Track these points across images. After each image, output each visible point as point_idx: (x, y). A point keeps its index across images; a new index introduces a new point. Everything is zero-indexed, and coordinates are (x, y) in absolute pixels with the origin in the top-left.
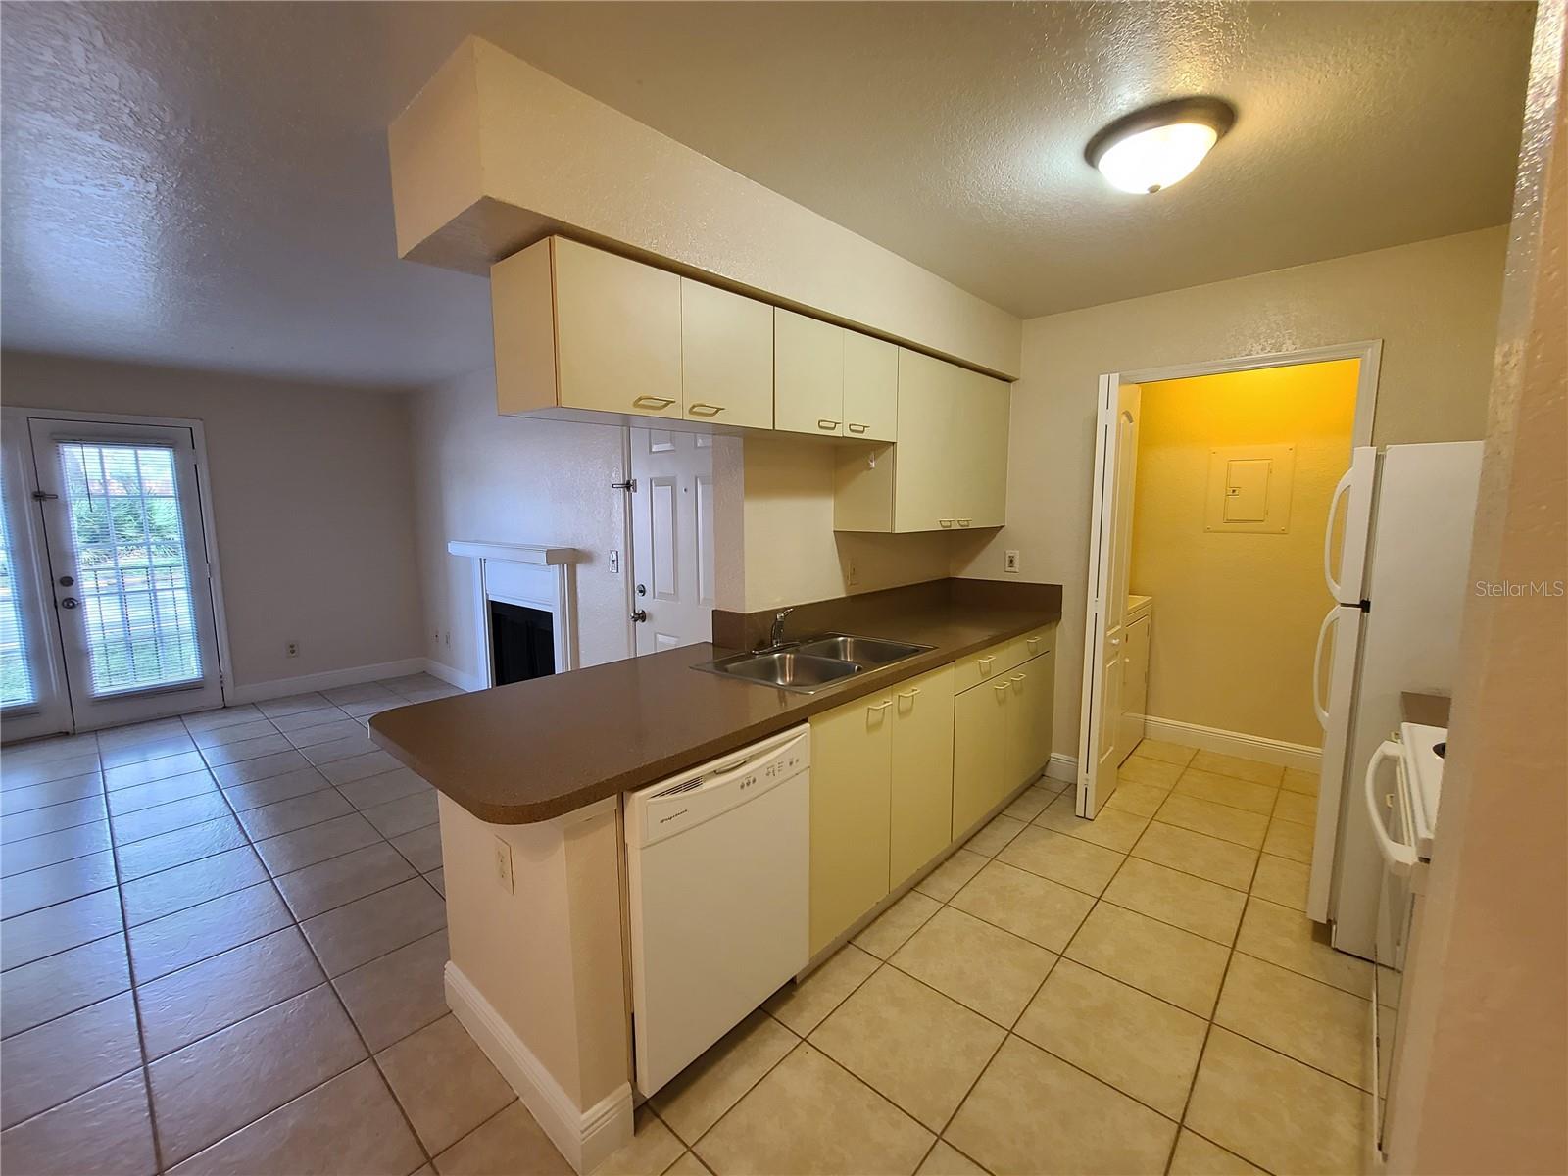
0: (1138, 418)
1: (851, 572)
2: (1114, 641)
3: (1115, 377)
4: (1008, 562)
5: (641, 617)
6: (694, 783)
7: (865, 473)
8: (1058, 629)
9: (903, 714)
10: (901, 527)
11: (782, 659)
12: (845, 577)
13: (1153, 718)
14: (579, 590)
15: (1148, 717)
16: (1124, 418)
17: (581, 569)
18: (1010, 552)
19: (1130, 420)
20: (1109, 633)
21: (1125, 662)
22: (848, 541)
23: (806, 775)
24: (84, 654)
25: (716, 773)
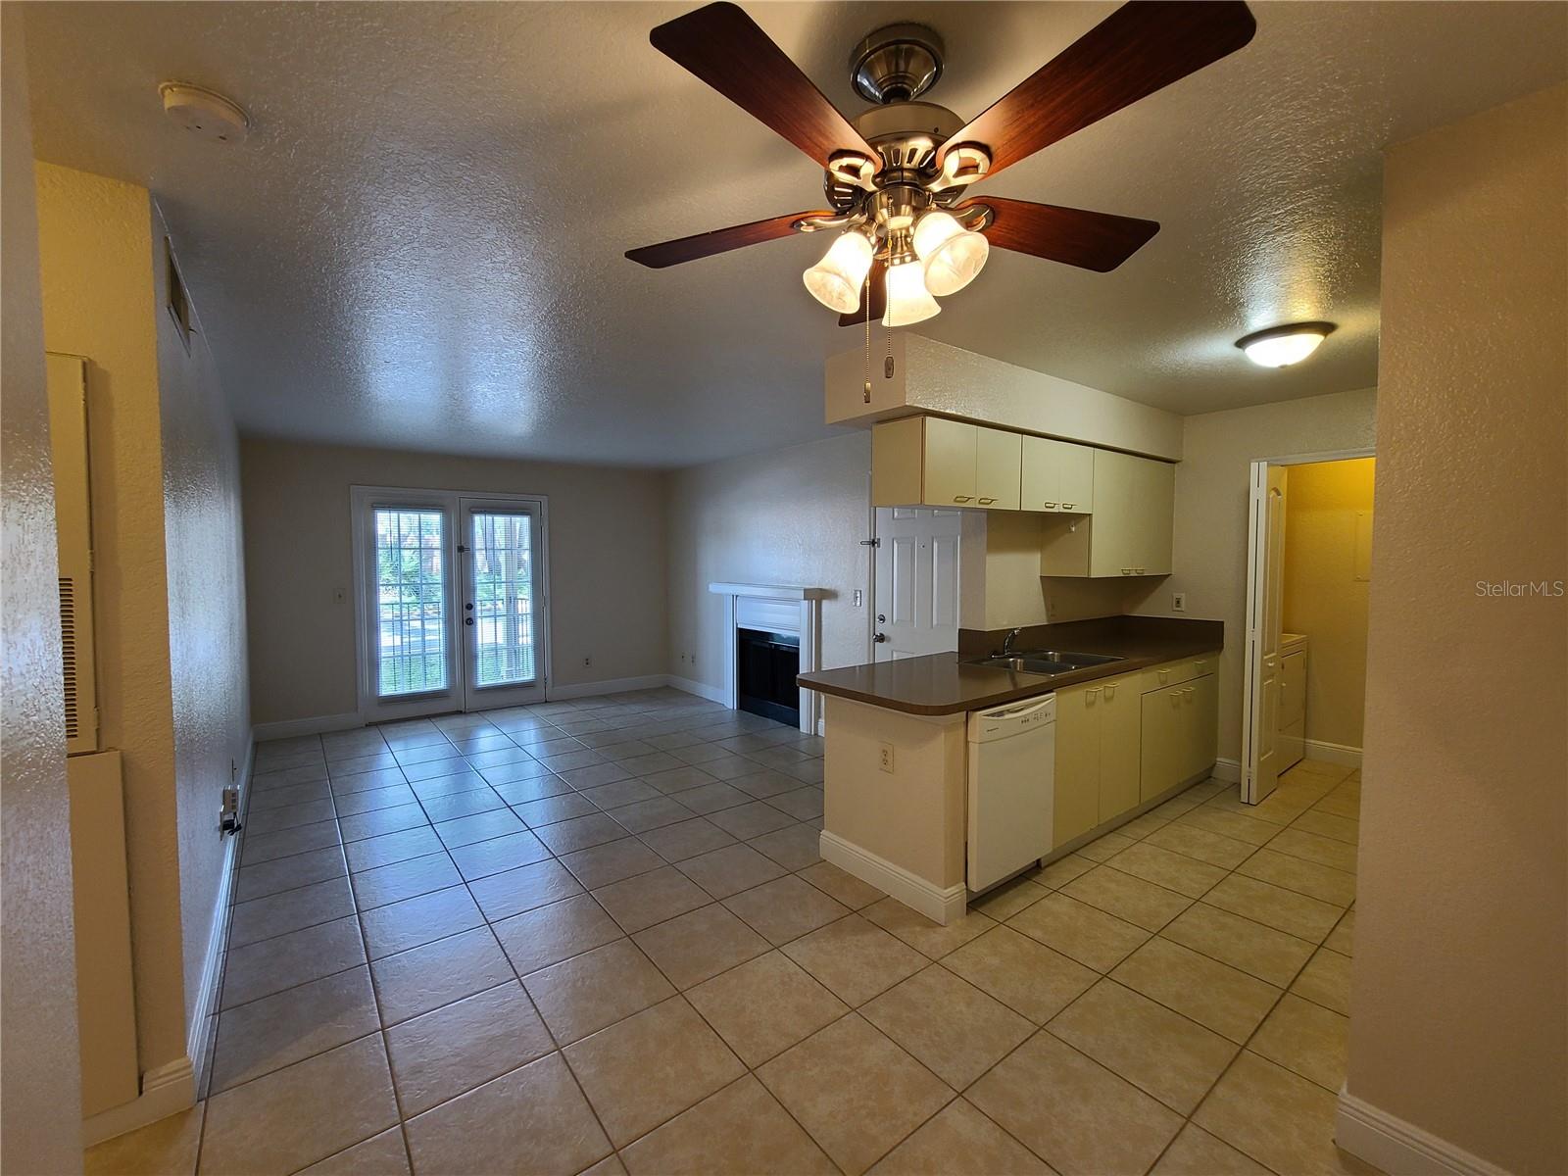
0: (1285, 490)
1: (1051, 605)
2: (1270, 665)
3: (1264, 464)
4: (1174, 603)
5: (881, 638)
6: (1001, 714)
7: (1067, 535)
8: (1221, 657)
9: (1108, 699)
10: (1096, 572)
11: (1015, 662)
12: (1047, 610)
13: (1312, 741)
14: (823, 619)
15: (1308, 741)
16: (1273, 493)
17: (825, 603)
18: (1176, 595)
19: (1279, 494)
20: (1265, 657)
21: (1282, 687)
22: (1052, 585)
23: (1053, 724)
24: (474, 657)
25: (1009, 711)
